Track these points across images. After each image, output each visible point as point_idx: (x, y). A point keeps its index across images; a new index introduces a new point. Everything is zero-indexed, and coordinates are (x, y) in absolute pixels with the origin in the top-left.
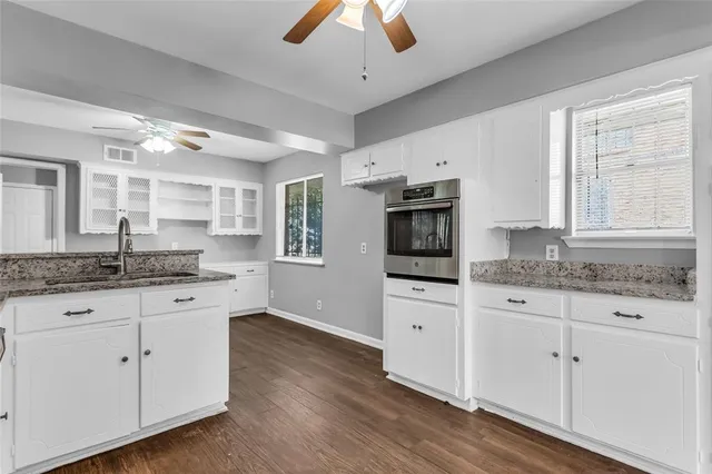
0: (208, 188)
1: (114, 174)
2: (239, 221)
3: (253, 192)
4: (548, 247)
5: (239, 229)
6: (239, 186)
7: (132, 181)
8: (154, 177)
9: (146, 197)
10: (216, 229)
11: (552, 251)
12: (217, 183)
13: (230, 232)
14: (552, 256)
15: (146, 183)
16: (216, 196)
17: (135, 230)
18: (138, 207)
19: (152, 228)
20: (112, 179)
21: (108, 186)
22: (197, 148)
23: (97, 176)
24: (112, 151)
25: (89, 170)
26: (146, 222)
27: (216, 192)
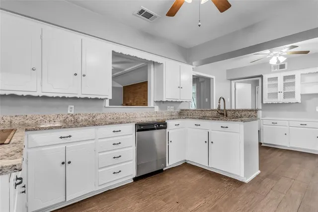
7: (285, 78)
8: (297, 73)
15: (293, 77)
17: (287, 101)
18: (289, 89)
19: (298, 99)
20: (276, 79)
21: (274, 82)
22: (307, 52)
23: (269, 79)
24: (275, 67)
25: (266, 77)
26: (294, 97)
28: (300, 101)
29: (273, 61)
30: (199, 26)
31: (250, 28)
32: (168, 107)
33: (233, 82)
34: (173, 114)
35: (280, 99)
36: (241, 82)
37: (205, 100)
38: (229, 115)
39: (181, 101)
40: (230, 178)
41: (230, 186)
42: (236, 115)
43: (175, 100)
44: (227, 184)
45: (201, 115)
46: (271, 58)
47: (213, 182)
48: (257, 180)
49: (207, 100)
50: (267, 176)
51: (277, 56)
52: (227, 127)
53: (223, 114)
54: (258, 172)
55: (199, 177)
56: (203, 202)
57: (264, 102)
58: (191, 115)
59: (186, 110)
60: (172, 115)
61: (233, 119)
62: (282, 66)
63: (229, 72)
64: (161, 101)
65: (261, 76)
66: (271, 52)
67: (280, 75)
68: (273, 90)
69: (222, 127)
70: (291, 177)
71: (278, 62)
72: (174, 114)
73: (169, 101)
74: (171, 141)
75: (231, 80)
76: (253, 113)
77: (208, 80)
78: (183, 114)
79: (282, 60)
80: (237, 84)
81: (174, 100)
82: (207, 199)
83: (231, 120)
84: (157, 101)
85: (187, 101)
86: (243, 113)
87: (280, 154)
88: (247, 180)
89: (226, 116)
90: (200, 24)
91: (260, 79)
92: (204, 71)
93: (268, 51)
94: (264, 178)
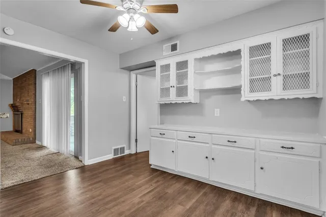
0: (238, 53)
1: (168, 63)
2: (277, 82)
8: (191, 58)
10: (247, 95)
15: (185, 64)
16: (245, 60)
17: (180, 100)
19: (191, 98)
20: (168, 67)
23: (163, 67)
26: (186, 93)
27: (245, 54)
28: (196, 101)
33: (133, 74)
35: (173, 97)
75: (130, 71)
80: (138, 76)
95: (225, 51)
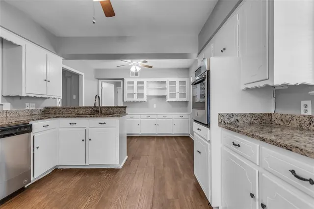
0: (165, 82)
1: (132, 81)
2: (178, 95)
3: (184, 82)
4: (303, 103)
5: (178, 98)
6: (177, 80)
7: (139, 83)
8: (145, 80)
9: (142, 88)
10: (169, 99)
11: (306, 106)
12: (168, 80)
13: (174, 100)
14: (306, 111)
15: (142, 83)
16: (168, 85)
17: (139, 100)
18: (140, 91)
19: (145, 99)
20: (133, 83)
21: (131, 85)
22: (151, 67)
23: (129, 83)
24: (132, 74)
25: (126, 80)
26: (143, 97)
27: (168, 83)
28: (146, 101)
29: (133, 69)
30: (94, 23)
31: (122, 38)
32: (27, 104)
33: (100, 81)
34: (34, 113)
35: (135, 99)
36: (107, 82)
37: (72, 97)
38: (103, 112)
39: (48, 97)
40: (107, 169)
41: (109, 176)
42: (109, 112)
43: (40, 96)
44: (106, 175)
45: (73, 113)
46: (131, 66)
47: (92, 178)
48: (127, 164)
49: (74, 97)
50: (133, 158)
51: (136, 66)
52: (105, 123)
53: (98, 111)
54: (127, 157)
55: (78, 178)
56: (89, 200)
57: (125, 101)
58: (59, 114)
59: (53, 108)
60: (33, 115)
61: (111, 115)
62: (137, 74)
63: (97, 71)
64: (18, 96)
65: (123, 79)
66: (132, 62)
67: (136, 81)
68: (131, 92)
69: (100, 123)
70: (146, 155)
71: (136, 70)
72: (36, 113)
73: (31, 97)
74: (38, 148)
75: (98, 79)
76: (123, 109)
77: (77, 76)
78: (48, 113)
79: (139, 69)
80: (103, 83)
81: (38, 96)
82: (91, 196)
83: (109, 117)
84: (8, 96)
85: (56, 97)
86: (115, 110)
87: (136, 140)
88: (120, 167)
89: (101, 112)
90: (94, 21)
91: (121, 81)
92: (73, 67)
93: (129, 61)
94: (131, 161)
95: (161, 81)
